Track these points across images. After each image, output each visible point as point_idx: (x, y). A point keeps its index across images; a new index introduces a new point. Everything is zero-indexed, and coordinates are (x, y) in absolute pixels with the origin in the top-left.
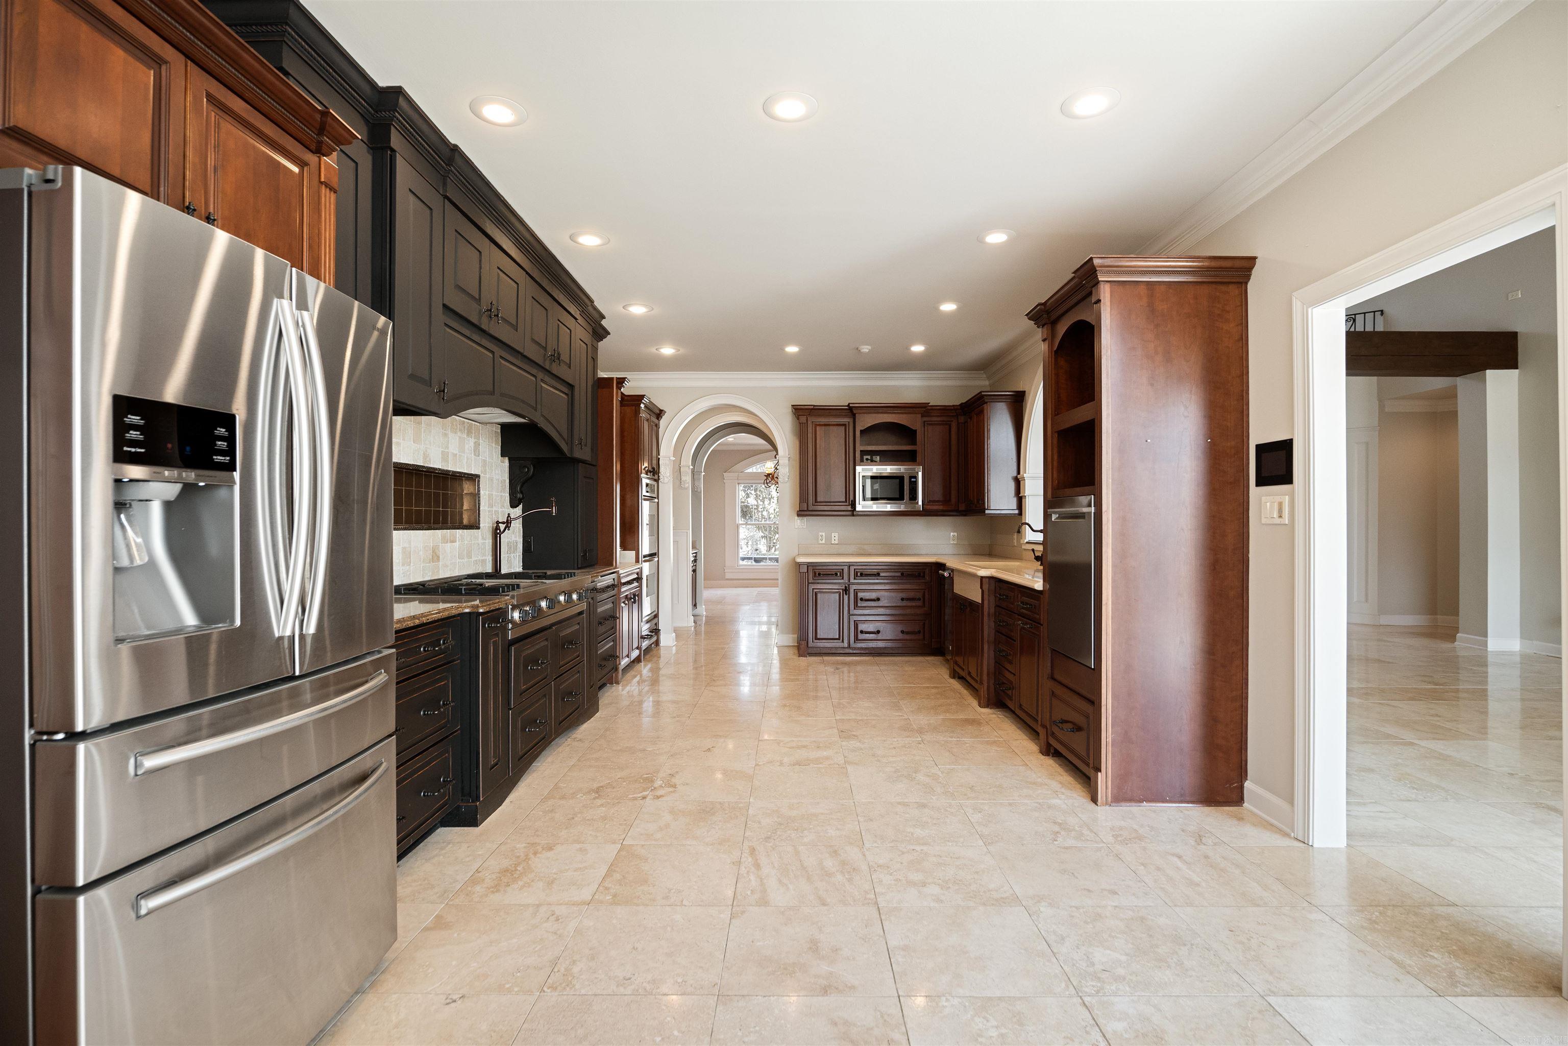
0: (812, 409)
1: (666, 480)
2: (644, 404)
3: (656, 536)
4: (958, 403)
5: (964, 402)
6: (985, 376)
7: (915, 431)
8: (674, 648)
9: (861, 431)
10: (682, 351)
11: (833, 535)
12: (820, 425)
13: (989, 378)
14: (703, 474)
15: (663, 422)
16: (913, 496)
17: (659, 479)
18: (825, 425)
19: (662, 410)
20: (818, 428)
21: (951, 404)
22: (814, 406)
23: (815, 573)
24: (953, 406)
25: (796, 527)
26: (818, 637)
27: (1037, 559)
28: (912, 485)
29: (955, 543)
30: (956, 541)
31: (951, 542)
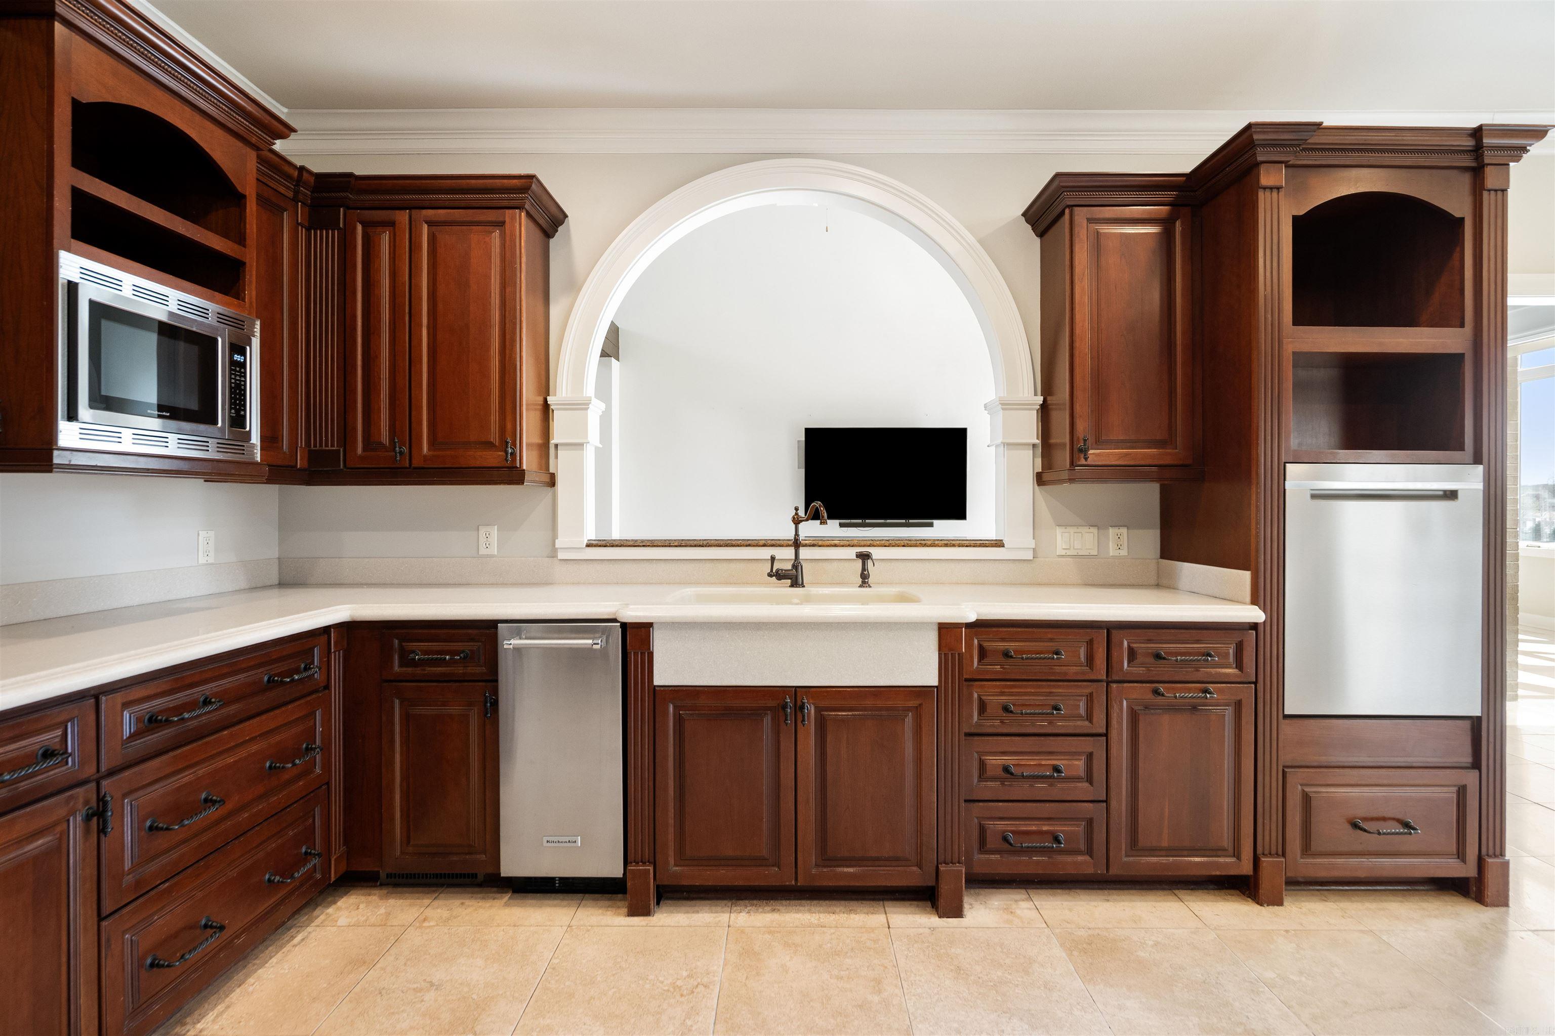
9: (73, 104)
27: (779, 575)
28: (236, 375)
29: (211, 560)
30: (212, 554)
31: (202, 560)
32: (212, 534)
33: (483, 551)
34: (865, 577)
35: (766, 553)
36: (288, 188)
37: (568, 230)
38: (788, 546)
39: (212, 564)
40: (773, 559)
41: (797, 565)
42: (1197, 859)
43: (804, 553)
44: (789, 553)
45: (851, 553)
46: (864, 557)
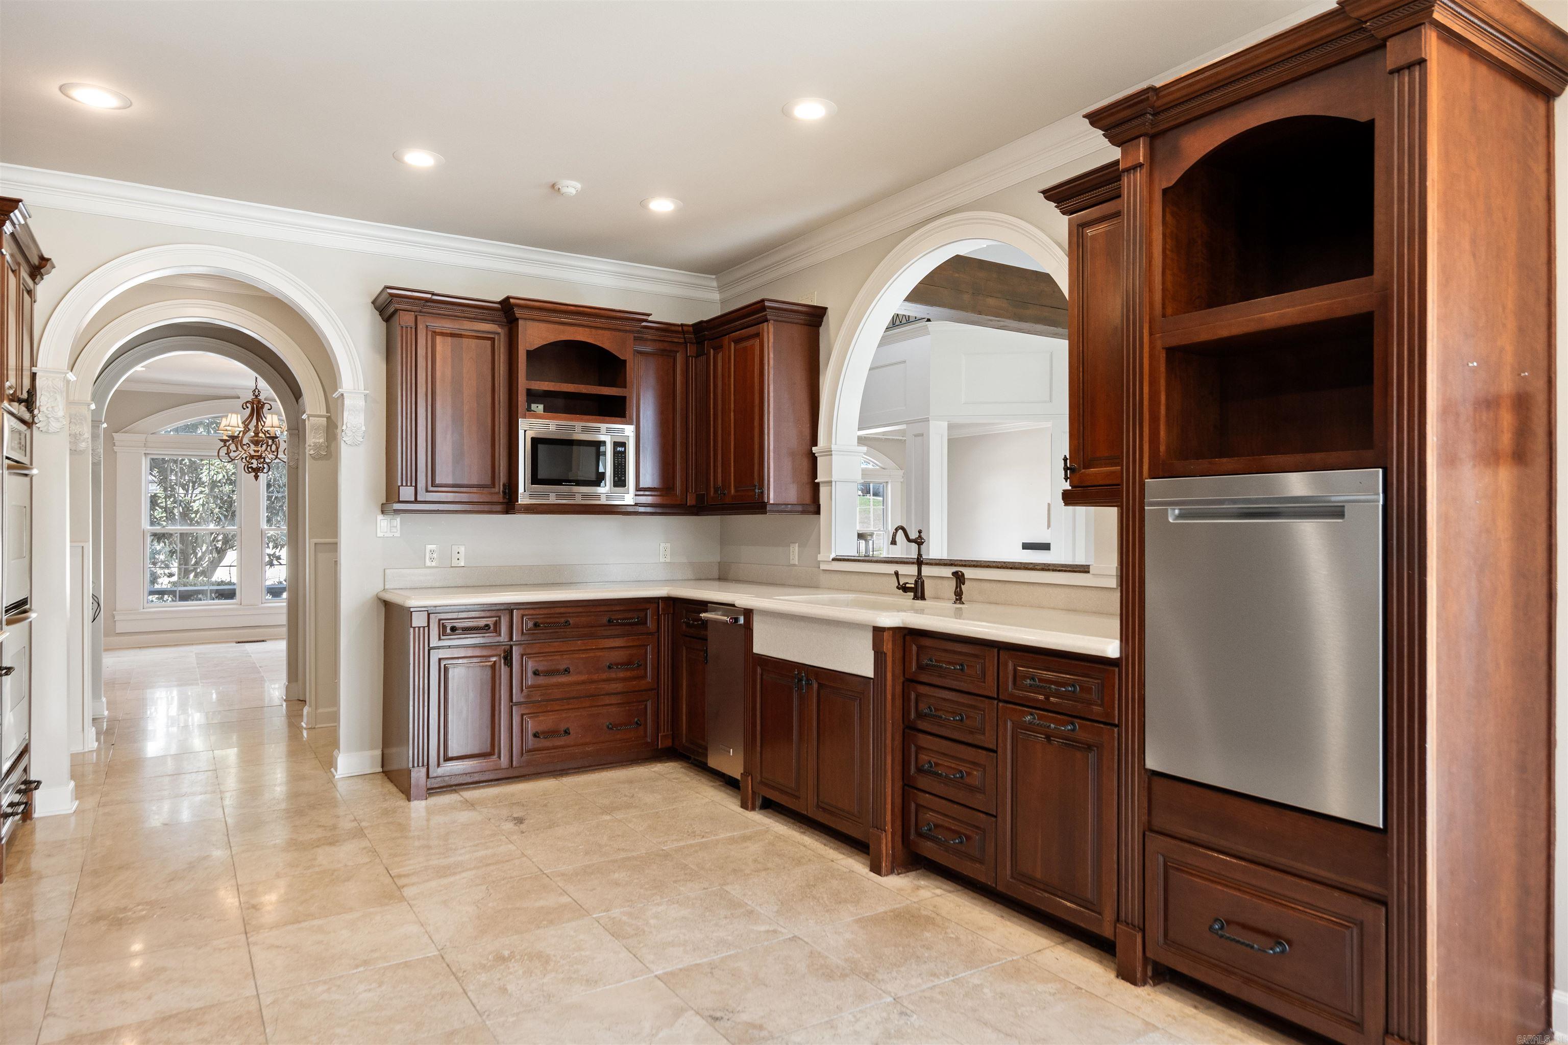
0: (427, 300)
1: (54, 426)
2: (13, 224)
3: (28, 557)
4: (691, 321)
5: (705, 319)
6: (715, 284)
7: (625, 361)
8: (73, 819)
9: (528, 352)
10: (139, 108)
11: (455, 549)
12: (442, 334)
13: (721, 288)
14: (105, 425)
15: (45, 289)
16: (620, 479)
17: (33, 422)
18: (452, 335)
19: (48, 260)
20: (439, 339)
21: (680, 323)
22: (433, 294)
23: (444, 627)
24: (682, 325)
25: (380, 534)
26: (450, 755)
27: (904, 589)
28: (618, 459)
29: (668, 560)
30: (668, 557)
31: (662, 560)
32: (668, 545)
33: (792, 562)
34: (959, 596)
35: (891, 569)
36: (679, 338)
37: (828, 316)
38: (913, 563)
39: (669, 563)
40: (897, 574)
41: (919, 579)
42: (1069, 904)
43: (926, 571)
44: (913, 570)
45: (947, 572)
46: (959, 578)
